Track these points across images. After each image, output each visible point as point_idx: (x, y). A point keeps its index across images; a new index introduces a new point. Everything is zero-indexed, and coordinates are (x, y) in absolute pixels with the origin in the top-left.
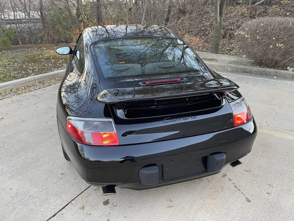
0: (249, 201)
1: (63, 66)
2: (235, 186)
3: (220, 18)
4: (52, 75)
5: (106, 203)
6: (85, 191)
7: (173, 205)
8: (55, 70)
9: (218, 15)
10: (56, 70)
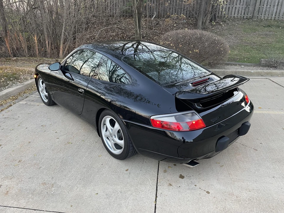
0: (257, 150)
1: (9, 84)
2: (242, 145)
3: (139, 30)
4: (5, 95)
5: (182, 177)
6: (158, 175)
7: (223, 165)
8: (3, 89)
9: (138, 28)
10: (5, 89)
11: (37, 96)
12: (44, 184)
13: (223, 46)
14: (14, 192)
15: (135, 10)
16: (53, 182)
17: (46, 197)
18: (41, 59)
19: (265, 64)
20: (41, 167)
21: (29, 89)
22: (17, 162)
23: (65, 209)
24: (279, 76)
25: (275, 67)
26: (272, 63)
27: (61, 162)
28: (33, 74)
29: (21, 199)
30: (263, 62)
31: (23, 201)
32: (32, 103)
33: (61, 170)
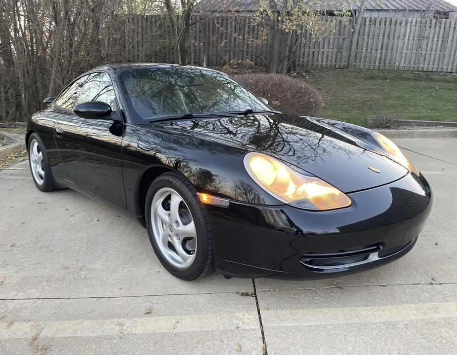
11: (19, 169)
12: (66, 268)
13: (313, 96)
14: (14, 282)
15: (176, 45)
16: (80, 265)
17: (72, 283)
18: (12, 124)
19: (372, 125)
20: (53, 250)
21: (3, 160)
22: (8, 247)
23: (111, 293)
24: (395, 136)
25: (388, 128)
26: (383, 122)
27: (87, 243)
28: (5, 138)
29: (30, 289)
30: (370, 122)
31: (34, 291)
32: (12, 177)
33: (90, 251)
